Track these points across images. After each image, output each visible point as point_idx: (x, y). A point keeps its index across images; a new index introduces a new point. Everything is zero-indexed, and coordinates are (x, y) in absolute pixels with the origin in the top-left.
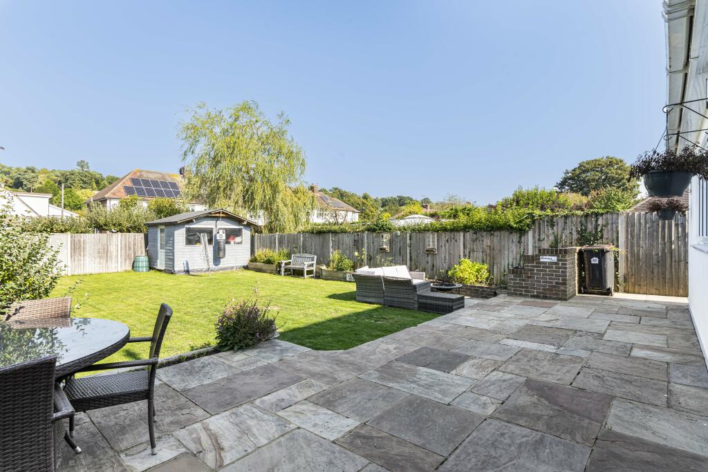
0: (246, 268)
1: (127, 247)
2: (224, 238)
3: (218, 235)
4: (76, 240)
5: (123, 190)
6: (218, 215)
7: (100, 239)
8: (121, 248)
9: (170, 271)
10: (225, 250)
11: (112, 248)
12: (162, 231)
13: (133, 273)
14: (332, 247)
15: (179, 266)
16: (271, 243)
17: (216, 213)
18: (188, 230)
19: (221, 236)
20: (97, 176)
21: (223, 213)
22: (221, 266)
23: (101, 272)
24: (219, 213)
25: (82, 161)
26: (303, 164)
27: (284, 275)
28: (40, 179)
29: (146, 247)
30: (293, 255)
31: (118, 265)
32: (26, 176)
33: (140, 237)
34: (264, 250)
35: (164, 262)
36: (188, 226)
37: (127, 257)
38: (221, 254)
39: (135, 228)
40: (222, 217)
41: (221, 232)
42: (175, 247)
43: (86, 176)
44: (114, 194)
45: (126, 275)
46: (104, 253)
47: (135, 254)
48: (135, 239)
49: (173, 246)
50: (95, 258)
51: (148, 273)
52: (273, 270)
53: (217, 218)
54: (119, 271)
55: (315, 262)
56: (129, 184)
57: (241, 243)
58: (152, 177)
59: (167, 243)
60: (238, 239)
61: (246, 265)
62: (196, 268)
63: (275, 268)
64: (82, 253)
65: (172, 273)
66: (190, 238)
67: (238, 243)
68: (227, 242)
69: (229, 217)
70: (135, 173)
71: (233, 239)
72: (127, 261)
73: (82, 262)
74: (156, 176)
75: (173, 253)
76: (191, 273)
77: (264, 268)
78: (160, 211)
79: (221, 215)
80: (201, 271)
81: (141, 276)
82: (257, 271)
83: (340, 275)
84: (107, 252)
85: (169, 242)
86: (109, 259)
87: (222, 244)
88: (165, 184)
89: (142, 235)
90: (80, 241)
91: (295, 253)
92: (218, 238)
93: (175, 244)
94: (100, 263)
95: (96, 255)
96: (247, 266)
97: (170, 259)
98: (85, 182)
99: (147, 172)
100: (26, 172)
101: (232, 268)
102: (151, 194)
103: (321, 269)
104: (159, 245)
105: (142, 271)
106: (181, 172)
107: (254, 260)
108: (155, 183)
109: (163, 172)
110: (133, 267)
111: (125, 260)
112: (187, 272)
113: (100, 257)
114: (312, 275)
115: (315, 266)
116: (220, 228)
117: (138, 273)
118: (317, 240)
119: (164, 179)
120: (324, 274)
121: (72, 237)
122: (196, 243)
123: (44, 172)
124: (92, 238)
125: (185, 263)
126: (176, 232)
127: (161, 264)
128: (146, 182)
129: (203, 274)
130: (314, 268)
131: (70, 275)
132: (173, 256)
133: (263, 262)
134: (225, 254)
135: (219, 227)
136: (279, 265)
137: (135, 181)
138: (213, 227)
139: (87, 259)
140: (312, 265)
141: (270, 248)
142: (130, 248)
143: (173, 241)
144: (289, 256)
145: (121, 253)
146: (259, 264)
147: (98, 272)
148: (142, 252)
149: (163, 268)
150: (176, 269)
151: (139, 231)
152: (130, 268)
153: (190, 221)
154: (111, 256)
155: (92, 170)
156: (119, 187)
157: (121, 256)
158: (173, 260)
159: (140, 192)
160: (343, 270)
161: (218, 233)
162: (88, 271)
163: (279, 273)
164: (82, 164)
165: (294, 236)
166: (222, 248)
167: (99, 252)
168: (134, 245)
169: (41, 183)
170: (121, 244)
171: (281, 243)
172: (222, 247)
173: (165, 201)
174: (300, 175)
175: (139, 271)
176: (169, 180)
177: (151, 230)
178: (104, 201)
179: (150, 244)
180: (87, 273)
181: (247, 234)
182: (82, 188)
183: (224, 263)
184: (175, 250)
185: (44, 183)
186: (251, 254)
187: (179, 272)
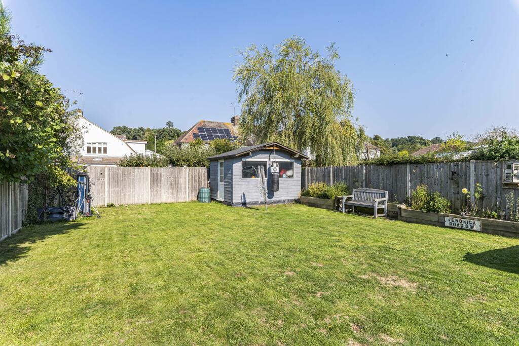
0: (298, 201)
1: (193, 180)
2: (278, 171)
3: (272, 168)
4: (155, 173)
5: (192, 137)
6: (272, 148)
7: (172, 173)
8: (189, 180)
9: (229, 203)
10: (278, 183)
11: (182, 180)
12: (222, 165)
13: (198, 203)
14: (411, 181)
15: (237, 199)
16: (324, 176)
17: (270, 146)
18: (245, 164)
19: (275, 169)
20: (178, 131)
21: (277, 146)
22: (274, 199)
23: (173, 201)
24: (273, 146)
25: (169, 122)
26: (350, 97)
27: (346, 212)
28: (146, 135)
29: (208, 180)
30: (354, 190)
31: (187, 196)
32: (139, 134)
33: (203, 171)
34: (317, 183)
35: (223, 194)
36: (244, 159)
37: (193, 189)
38: (275, 187)
39: (200, 164)
40: (276, 150)
41: (275, 165)
42: (234, 180)
43: (171, 132)
44: (186, 139)
45: (192, 205)
46: (175, 185)
47: (199, 186)
48: (199, 172)
49: (232, 179)
50: (168, 189)
51: (210, 204)
52: (330, 206)
53: (270, 152)
54: (187, 201)
55: (386, 199)
56: (196, 132)
57: (292, 176)
58: (212, 125)
59: (226, 175)
60: (289, 173)
61: (297, 198)
62: (251, 200)
63: (332, 204)
64: (159, 185)
65: (231, 205)
66: (246, 171)
67: (289, 177)
68: (280, 176)
69: (282, 151)
70: (200, 123)
71: (285, 172)
72: (194, 193)
73: (159, 193)
74: (215, 124)
75: (232, 186)
76: (247, 205)
77: (318, 203)
78: (218, 149)
79: (275, 148)
80: (256, 203)
81: (204, 207)
82: (309, 206)
83: (433, 217)
84: (178, 184)
85: (228, 175)
86: (179, 190)
87: (276, 177)
88: (221, 131)
89: (205, 169)
90: (157, 174)
91: (356, 188)
92: (272, 171)
93: (234, 177)
94: (172, 194)
95: (170, 186)
96: (299, 199)
97: (229, 192)
98: (171, 136)
99: (209, 122)
100: (138, 131)
101: (284, 201)
102: (211, 138)
103: (399, 208)
104: (219, 178)
105: (205, 202)
106: (232, 121)
107: (305, 194)
108: (214, 130)
109: (220, 121)
110: (198, 198)
111: (192, 191)
112: (244, 204)
113: (173, 189)
114: (384, 215)
115: (386, 203)
116: (274, 161)
117: (201, 203)
118: (386, 173)
119: (220, 127)
120: (403, 214)
121: (151, 171)
122: (251, 177)
123: (148, 130)
124: (166, 172)
125: (242, 195)
126: (234, 165)
127: (220, 196)
128: (208, 130)
129: (258, 206)
130: (385, 206)
131: (150, 203)
132: (232, 188)
133: (318, 197)
134: (278, 188)
135: (272, 160)
136: (338, 201)
137: (200, 129)
138: (266, 160)
139: (163, 191)
140: (383, 202)
141: (324, 181)
142: (195, 180)
143: (232, 174)
144: (348, 190)
145: (189, 185)
146: (312, 199)
147: (171, 202)
148: (205, 185)
149: (222, 200)
150: (234, 201)
151: (203, 165)
152: (196, 199)
153: (246, 155)
154: (181, 188)
155: (175, 127)
156: (190, 135)
157: (189, 187)
158: (231, 192)
159: (204, 138)
160: (438, 211)
161: (272, 166)
162: (164, 200)
163: (337, 209)
164: (169, 124)
165: (353, 168)
166: (276, 182)
167: (171, 184)
168: (199, 178)
169: (146, 138)
170: (189, 177)
171: (336, 177)
172: (276, 180)
173: (222, 141)
174: (348, 108)
175: (202, 202)
176: (224, 127)
177: (212, 164)
178: (180, 145)
179: (211, 177)
180: (163, 202)
181: (297, 167)
182: (169, 139)
183: (277, 196)
184: (233, 182)
185: (148, 138)
186: (302, 188)
187: (238, 204)
